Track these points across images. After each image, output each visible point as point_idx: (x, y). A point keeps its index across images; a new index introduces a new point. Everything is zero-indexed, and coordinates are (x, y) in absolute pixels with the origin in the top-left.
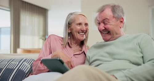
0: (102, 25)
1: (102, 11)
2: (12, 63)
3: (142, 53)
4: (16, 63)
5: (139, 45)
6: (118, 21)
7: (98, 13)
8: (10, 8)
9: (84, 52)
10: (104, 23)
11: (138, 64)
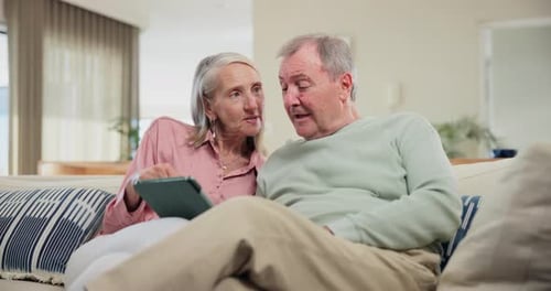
0: (293, 89)
1: (291, 51)
2: (42, 201)
3: (404, 166)
4: (52, 201)
5: (397, 144)
6: (334, 80)
7: (281, 59)
8: (9, 23)
9: (254, 168)
10: (297, 84)
11: (391, 197)
